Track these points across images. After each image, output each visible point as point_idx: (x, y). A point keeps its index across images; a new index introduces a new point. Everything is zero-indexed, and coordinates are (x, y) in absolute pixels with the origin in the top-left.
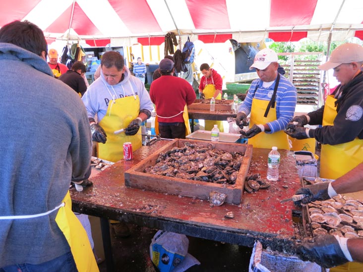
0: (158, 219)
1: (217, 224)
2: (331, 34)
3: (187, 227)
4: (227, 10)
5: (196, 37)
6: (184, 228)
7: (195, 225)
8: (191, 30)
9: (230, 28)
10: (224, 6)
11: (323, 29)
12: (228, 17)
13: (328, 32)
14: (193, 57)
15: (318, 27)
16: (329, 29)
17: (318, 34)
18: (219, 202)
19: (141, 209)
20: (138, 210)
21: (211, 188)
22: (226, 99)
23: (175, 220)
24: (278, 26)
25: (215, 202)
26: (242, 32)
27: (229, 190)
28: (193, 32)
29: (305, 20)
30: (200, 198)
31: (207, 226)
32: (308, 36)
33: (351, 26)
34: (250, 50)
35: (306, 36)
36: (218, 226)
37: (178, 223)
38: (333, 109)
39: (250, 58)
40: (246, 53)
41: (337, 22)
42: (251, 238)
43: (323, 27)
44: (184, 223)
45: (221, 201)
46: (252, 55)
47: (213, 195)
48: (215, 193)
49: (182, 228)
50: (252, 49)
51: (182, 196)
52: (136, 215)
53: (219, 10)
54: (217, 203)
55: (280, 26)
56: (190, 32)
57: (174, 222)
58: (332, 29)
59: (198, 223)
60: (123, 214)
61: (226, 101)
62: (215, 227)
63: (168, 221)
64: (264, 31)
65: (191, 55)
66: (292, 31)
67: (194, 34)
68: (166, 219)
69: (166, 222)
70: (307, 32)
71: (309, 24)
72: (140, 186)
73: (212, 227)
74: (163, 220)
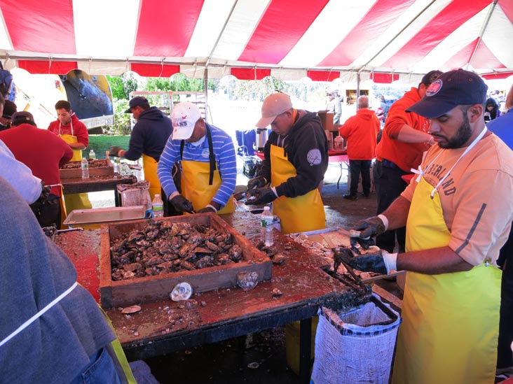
0: (204, 329)
1: (276, 306)
2: (206, 70)
3: (243, 324)
4: (73, 27)
5: (14, 62)
6: (240, 327)
7: (251, 318)
8: (5, 51)
9: (75, 53)
10: (70, 19)
11: (198, 64)
12: (74, 37)
13: (204, 68)
14: (14, 95)
15: (191, 61)
16: (203, 64)
17: (193, 69)
18: (252, 284)
19: (171, 328)
20: (168, 330)
21: (238, 269)
22: (95, 159)
23: (226, 322)
24: (144, 55)
25: (248, 285)
26: (94, 60)
27: (259, 265)
28: (11, 54)
29: (179, 51)
30: (224, 287)
31: (266, 312)
32: (181, 71)
33: (227, 63)
34: (82, 85)
35: (178, 71)
36: (278, 307)
37: (231, 323)
38: (283, 160)
39: (83, 97)
40: (76, 89)
41: (213, 56)
42: (314, 307)
43: (198, 61)
44: (238, 320)
45: (255, 281)
46: (86, 92)
47: (242, 278)
48: (244, 274)
49: (237, 328)
50: (85, 84)
51: (200, 293)
52: (168, 337)
53: (61, 25)
54: (250, 286)
55: (147, 55)
56: (4, 54)
57: (225, 324)
58: (207, 64)
59: (255, 313)
60: (146, 345)
61: (96, 161)
62: (275, 310)
63: (216, 326)
64: (125, 61)
65: (10, 92)
66: (162, 64)
67: (12, 57)
68: (213, 325)
69: (215, 329)
70: (179, 66)
71: (183, 56)
72: (132, 300)
73: (272, 311)
74: (209, 328)
